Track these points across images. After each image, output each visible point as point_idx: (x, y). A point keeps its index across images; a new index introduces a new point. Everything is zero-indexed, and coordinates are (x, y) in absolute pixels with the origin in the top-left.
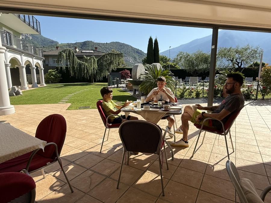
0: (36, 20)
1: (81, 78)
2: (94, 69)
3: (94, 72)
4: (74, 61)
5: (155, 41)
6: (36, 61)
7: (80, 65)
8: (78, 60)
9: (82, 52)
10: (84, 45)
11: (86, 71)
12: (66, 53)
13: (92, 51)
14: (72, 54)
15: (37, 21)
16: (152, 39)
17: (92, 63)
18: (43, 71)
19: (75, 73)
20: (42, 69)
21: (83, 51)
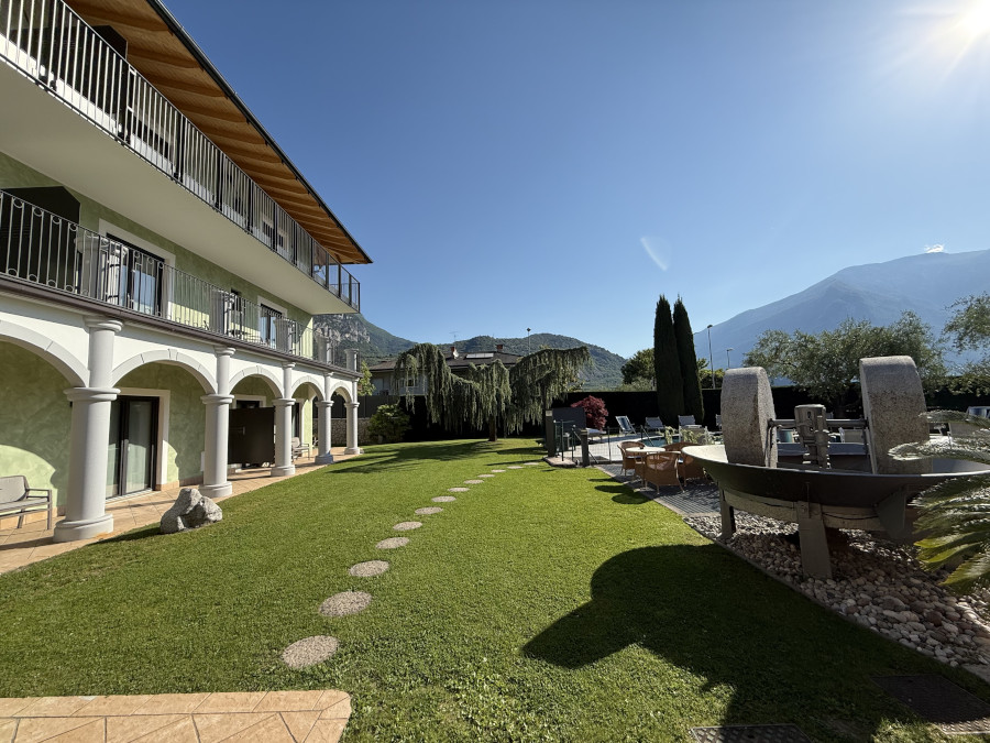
0: (350, 276)
1: (459, 427)
2: (499, 397)
3: (499, 407)
4: (440, 378)
5: (675, 308)
6: (335, 384)
7: (457, 387)
8: (454, 376)
9: (465, 358)
10: (473, 345)
11: (474, 408)
12: (420, 357)
13: (491, 355)
14: (436, 358)
15: (353, 280)
16: (666, 302)
17: (495, 383)
18: (356, 410)
19: (443, 415)
20: (353, 406)
21: (469, 356)
